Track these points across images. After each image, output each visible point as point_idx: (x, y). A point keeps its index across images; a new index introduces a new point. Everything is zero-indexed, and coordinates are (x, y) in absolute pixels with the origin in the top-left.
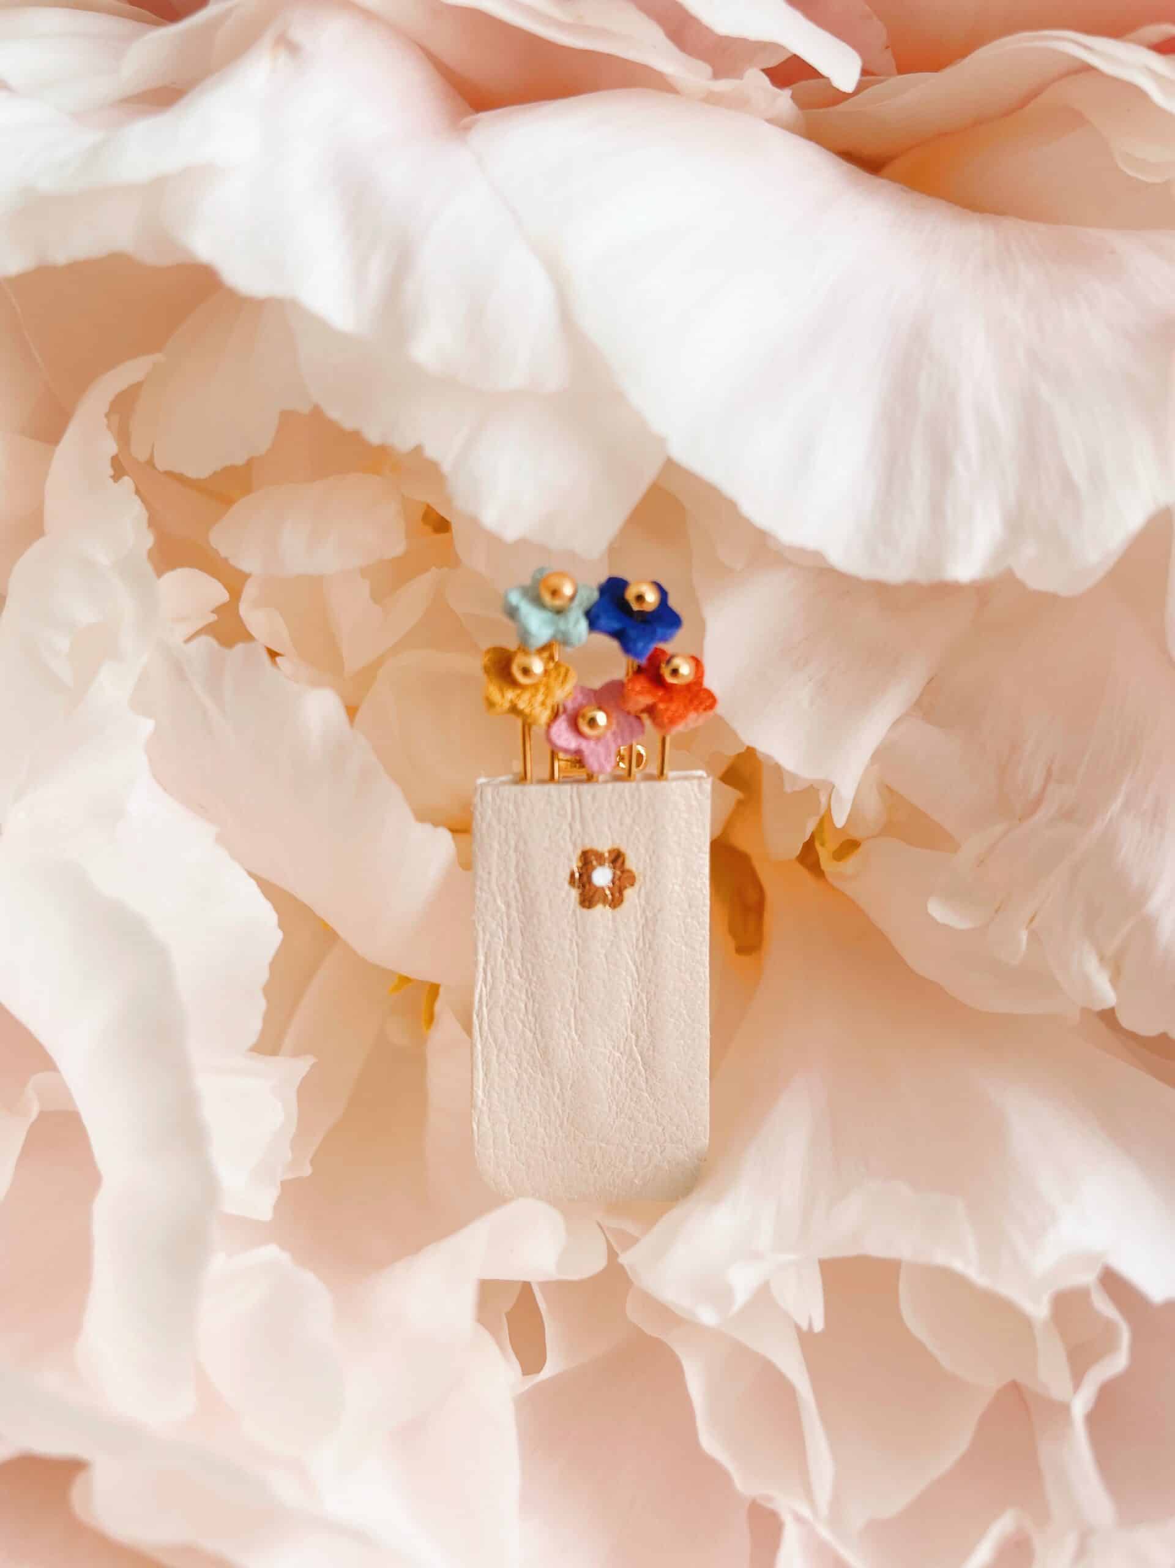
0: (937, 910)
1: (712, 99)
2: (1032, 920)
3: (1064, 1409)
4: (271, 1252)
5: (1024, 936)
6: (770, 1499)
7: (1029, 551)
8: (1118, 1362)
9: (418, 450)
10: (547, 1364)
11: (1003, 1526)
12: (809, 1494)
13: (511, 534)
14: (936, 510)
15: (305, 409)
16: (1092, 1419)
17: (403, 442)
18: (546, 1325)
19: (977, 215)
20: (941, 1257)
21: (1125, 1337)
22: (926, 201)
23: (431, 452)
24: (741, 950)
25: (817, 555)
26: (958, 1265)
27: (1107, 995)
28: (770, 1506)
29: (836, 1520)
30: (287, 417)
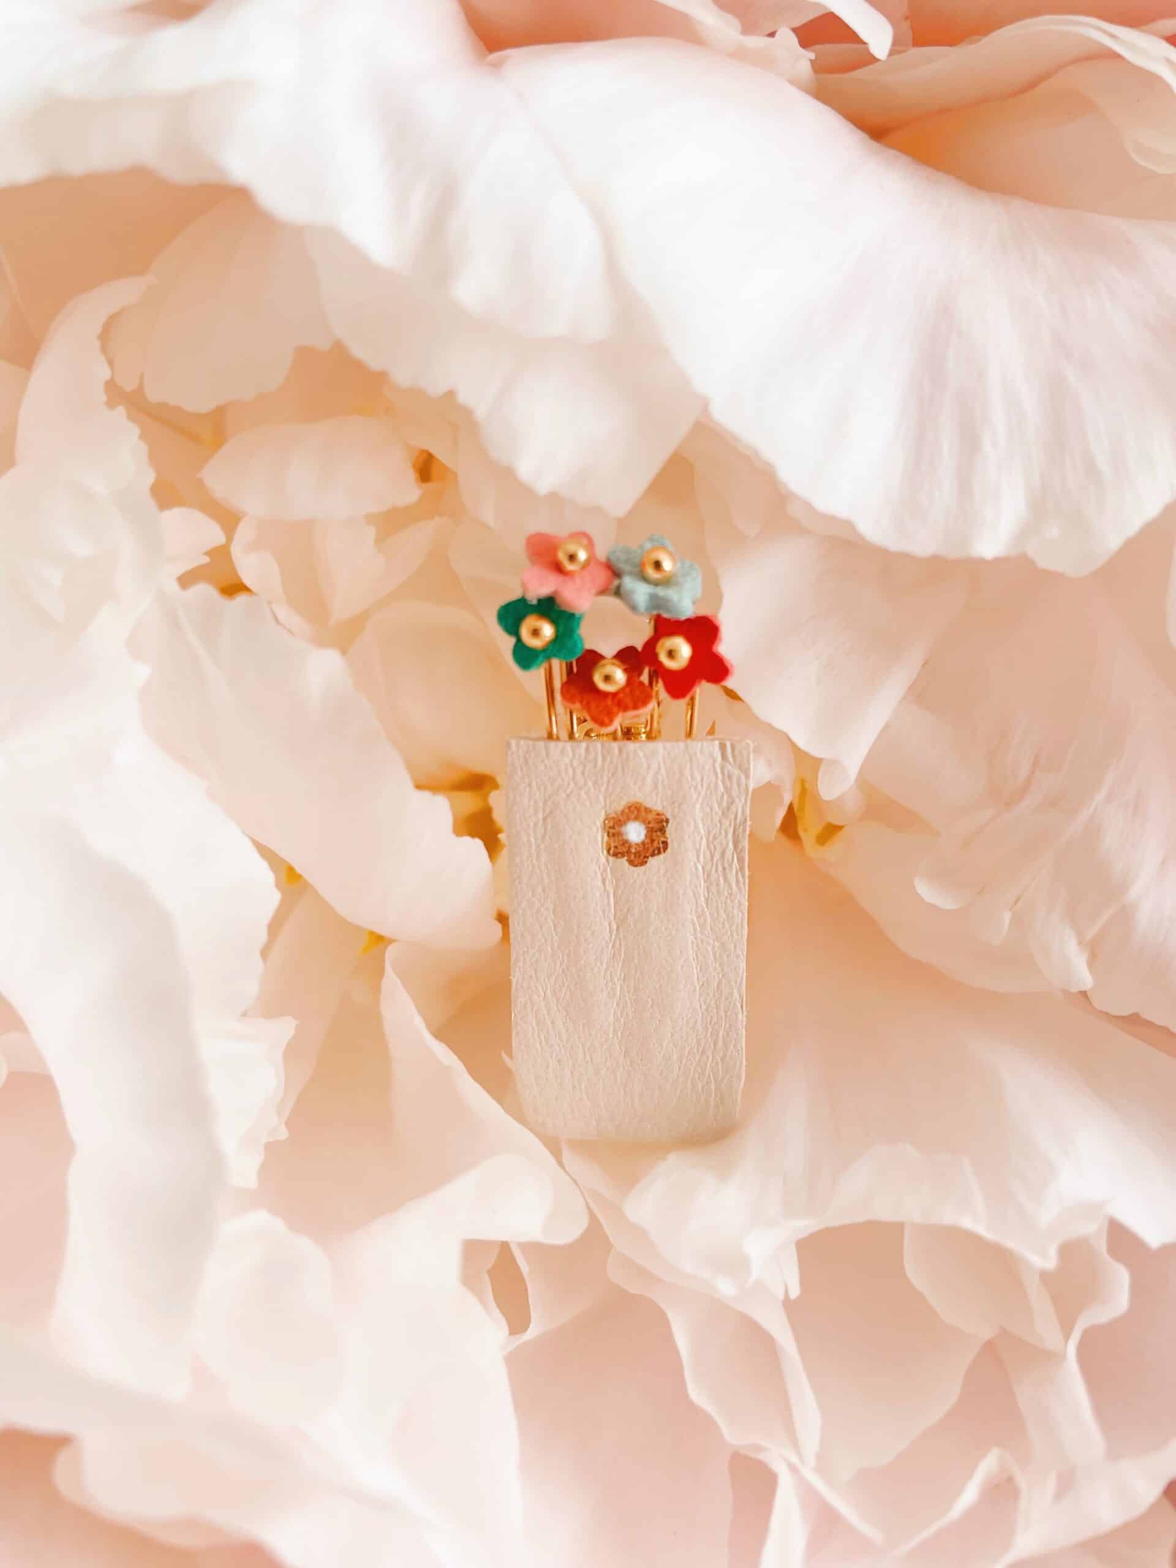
0: (925, 890)
1: (739, 55)
2: (1017, 901)
4: (261, 1218)
5: (1007, 916)
6: (759, 1448)
7: (1053, 531)
8: (1117, 1304)
9: (451, 394)
10: (531, 1325)
11: (988, 1465)
12: (795, 1443)
13: (543, 487)
14: (964, 487)
15: (324, 345)
17: (436, 386)
18: (530, 1290)
21: (1124, 1280)
23: (464, 397)
25: (849, 525)
26: (968, 1223)
27: (1084, 977)
28: (761, 1456)
29: (823, 1467)
30: (305, 356)
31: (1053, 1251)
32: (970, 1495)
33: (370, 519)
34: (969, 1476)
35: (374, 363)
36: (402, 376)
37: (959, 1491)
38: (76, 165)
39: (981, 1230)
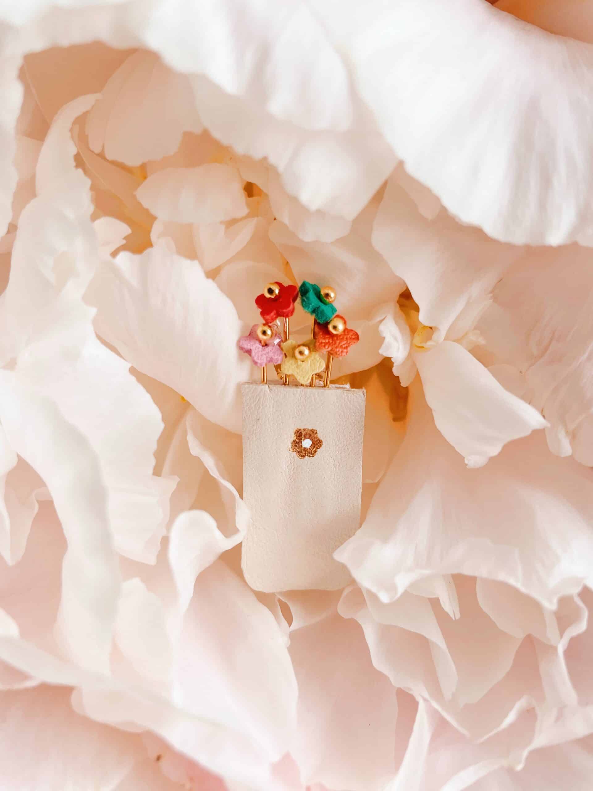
3: (555, 649)
6: (408, 688)
8: (582, 627)
9: (265, 159)
10: (294, 622)
11: (520, 704)
14: (542, 205)
15: (198, 131)
16: (568, 653)
17: (258, 154)
19: (553, 35)
20: (502, 576)
21: (586, 614)
22: (529, 27)
23: (273, 160)
24: (395, 420)
26: (512, 581)
27: (568, 450)
28: (411, 692)
30: (187, 135)
31: (555, 600)
32: (511, 717)
33: (221, 223)
34: (511, 709)
35: (225, 141)
36: (240, 149)
37: (506, 716)
38: (65, 42)
39: (519, 586)
